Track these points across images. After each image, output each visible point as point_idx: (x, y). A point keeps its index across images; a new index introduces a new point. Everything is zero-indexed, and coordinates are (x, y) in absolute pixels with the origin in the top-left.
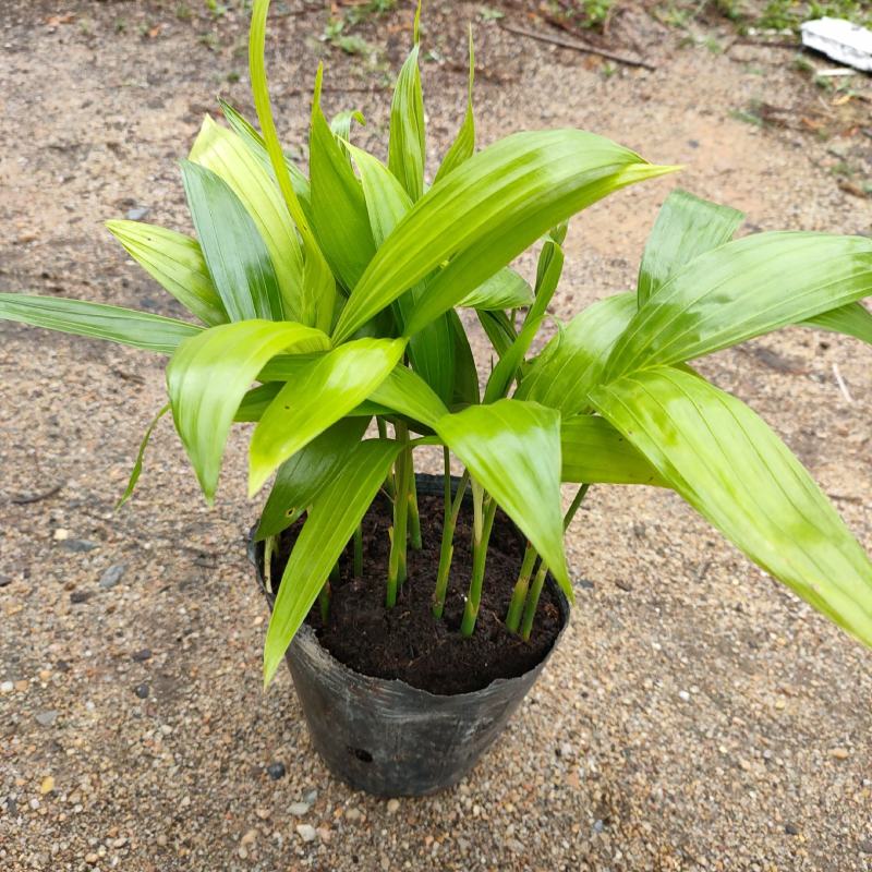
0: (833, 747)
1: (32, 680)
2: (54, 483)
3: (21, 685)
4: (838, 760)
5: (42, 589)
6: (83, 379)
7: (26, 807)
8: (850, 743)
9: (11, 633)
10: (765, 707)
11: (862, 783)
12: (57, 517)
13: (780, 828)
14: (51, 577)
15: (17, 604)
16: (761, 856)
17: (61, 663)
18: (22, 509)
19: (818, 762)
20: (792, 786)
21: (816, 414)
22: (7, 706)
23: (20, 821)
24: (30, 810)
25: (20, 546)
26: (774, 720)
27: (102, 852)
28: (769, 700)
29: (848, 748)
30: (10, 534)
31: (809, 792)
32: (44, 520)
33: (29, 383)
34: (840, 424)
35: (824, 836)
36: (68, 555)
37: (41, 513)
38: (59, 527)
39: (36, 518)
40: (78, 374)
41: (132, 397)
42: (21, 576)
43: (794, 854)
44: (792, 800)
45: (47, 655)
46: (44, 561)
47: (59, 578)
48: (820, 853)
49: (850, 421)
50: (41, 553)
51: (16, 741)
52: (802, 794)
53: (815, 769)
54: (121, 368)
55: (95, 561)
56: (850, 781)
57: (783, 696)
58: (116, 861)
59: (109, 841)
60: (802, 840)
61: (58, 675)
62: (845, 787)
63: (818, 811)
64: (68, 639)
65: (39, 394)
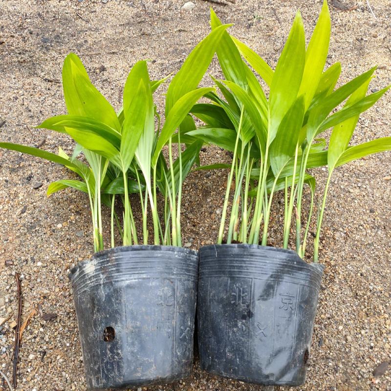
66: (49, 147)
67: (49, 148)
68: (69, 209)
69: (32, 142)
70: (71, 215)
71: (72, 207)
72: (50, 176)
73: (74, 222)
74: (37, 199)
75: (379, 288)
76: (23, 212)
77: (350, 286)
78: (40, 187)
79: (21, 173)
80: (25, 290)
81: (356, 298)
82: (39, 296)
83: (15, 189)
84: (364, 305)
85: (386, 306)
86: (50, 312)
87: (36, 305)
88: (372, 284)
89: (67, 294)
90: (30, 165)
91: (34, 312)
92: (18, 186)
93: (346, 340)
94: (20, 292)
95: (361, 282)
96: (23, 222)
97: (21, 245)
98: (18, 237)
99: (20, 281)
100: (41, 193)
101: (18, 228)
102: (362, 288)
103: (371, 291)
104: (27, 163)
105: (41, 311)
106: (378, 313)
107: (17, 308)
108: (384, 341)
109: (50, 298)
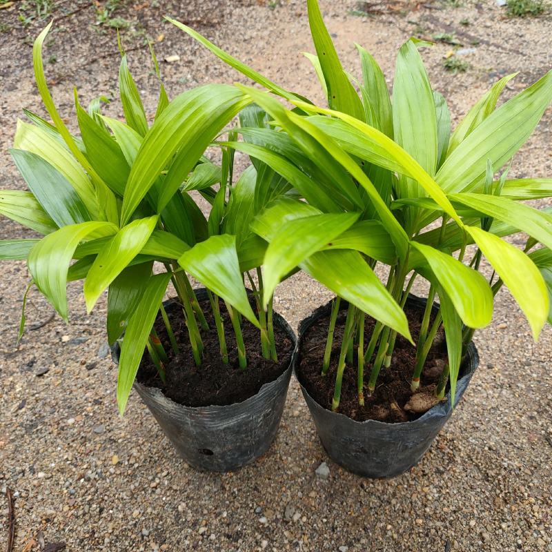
1: (83, 414)
2: (50, 314)
3: (78, 418)
4: (503, 329)
5: (68, 368)
7: (108, 473)
8: (506, 320)
9: (61, 395)
11: (517, 336)
12: (59, 330)
13: (485, 367)
14: (71, 362)
15: (58, 380)
16: (480, 382)
17: (95, 400)
18: (37, 332)
19: (494, 333)
20: (485, 347)
22: (76, 430)
23: (108, 481)
24: (111, 474)
25: (45, 351)
27: (157, 481)
29: (506, 322)
30: (37, 346)
31: (493, 347)
32: (53, 334)
35: (506, 365)
36: (75, 348)
38: (63, 335)
39: (48, 334)
42: (54, 365)
43: (495, 377)
44: (487, 353)
45: (86, 400)
46: (62, 355)
47: (75, 360)
48: (507, 373)
50: (59, 351)
51: (88, 445)
52: (490, 349)
53: (493, 336)
55: (91, 346)
56: (511, 337)
58: (166, 483)
59: (159, 475)
60: (497, 369)
61: (96, 407)
62: (510, 340)
63: (500, 355)
64: (94, 388)
65: (18, 270)
66: (59, 323)
67: (59, 325)
68: (84, 398)
69: (38, 319)
70: (88, 406)
71: (88, 394)
72: (59, 359)
73: (91, 414)
74: (41, 388)
75: (516, 464)
76: (20, 408)
77: (477, 465)
78: (46, 373)
79: (19, 358)
80: (20, 512)
81: (488, 481)
82: (39, 520)
83: (11, 379)
84: (500, 489)
85: (529, 487)
86: (56, 540)
87: (35, 533)
88: (506, 459)
89: (81, 512)
90: (32, 348)
91: (32, 542)
92: (15, 375)
93: (483, 539)
94: (12, 516)
95: (490, 459)
96: (19, 420)
97: (16, 451)
98: (13, 441)
99: (13, 501)
100: (46, 381)
101: (13, 428)
102: (494, 466)
103: (505, 469)
104: (29, 345)
105: (42, 540)
106: (521, 497)
107: (6, 539)
108: (535, 535)
109: (56, 520)
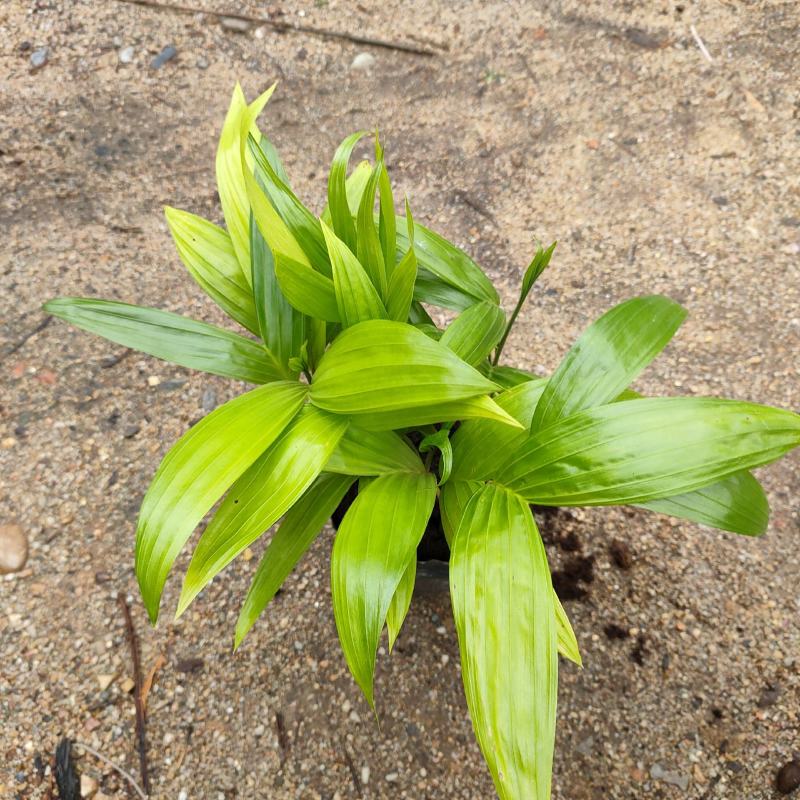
0: (749, 357)
4: (755, 365)
5: (165, 427)
6: (91, 243)
7: (242, 572)
8: (760, 351)
10: (699, 344)
11: (773, 377)
12: (143, 368)
14: (167, 416)
15: (154, 444)
18: (112, 371)
19: (742, 371)
21: (687, 83)
23: (243, 581)
24: (246, 573)
25: (129, 399)
26: (707, 351)
27: (305, 581)
28: (701, 338)
29: (760, 354)
30: (116, 393)
31: (740, 393)
32: (134, 374)
33: (51, 262)
34: (707, 86)
36: (169, 395)
37: (129, 369)
38: (148, 375)
39: (128, 374)
40: (85, 240)
41: (140, 247)
42: (145, 422)
46: (154, 405)
47: (172, 413)
49: (714, 81)
50: (148, 400)
54: (115, 223)
55: (191, 393)
56: (765, 377)
57: (709, 332)
58: (317, 584)
59: (307, 574)
62: (762, 382)
67: (141, 359)
72: (151, 412)
74: (134, 456)
75: (756, 557)
76: (112, 482)
77: (707, 559)
78: (137, 432)
79: (95, 411)
80: (140, 622)
81: (719, 579)
82: (165, 631)
83: (91, 441)
84: (733, 589)
85: (770, 588)
86: (190, 657)
87: (163, 648)
88: (743, 551)
89: (215, 622)
90: (111, 395)
91: (161, 659)
92: (95, 435)
95: (724, 550)
96: (115, 501)
97: (117, 543)
98: (111, 529)
99: (128, 608)
100: (139, 445)
101: (107, 513)
102: (727, 560)
103: (742, 564)
104: (106, 391)
105: (173, 657)
106: (757, 600)
109: (186, 632)
